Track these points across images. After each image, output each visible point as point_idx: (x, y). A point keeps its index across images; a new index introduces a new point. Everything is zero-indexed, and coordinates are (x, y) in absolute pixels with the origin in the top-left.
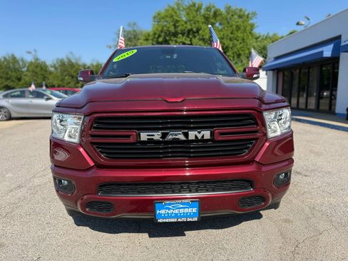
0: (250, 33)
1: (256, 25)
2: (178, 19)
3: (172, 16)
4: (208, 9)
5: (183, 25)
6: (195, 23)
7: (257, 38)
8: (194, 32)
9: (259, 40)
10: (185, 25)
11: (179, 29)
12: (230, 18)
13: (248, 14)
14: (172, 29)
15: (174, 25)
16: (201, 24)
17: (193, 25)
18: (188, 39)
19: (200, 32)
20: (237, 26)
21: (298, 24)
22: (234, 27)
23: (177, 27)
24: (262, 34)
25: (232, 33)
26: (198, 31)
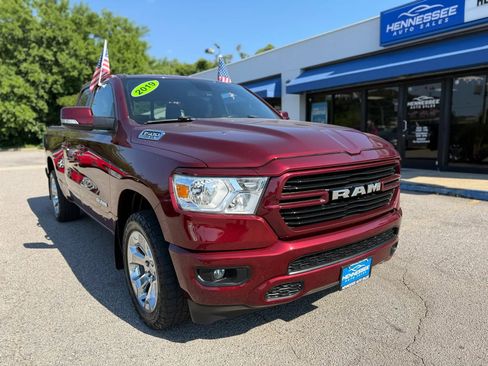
0: (143, 55)
1: (148, 46)
2: (29, 18)
3: (15, 12)
4: (79, 11)
5: (38, 30)
6: (60, 30)
7: (151, 63)
8: (58, 43)
9: (154, 65)
10: (44, 30)
11: (32, 35)
12: (113, 30)
13: (137, 29)
14: (19, 33)
15: (22, 27)
16: (70, 33)
17: (58, 32)
18: (51, 53)
19: (71, 44)
20: (126, 43)
21: (207, 51)
22: (122, 44)
23: (29, 30)
24: (157, 58)
25: (119, 51)
26: (66, 43)
